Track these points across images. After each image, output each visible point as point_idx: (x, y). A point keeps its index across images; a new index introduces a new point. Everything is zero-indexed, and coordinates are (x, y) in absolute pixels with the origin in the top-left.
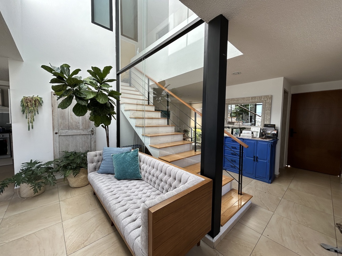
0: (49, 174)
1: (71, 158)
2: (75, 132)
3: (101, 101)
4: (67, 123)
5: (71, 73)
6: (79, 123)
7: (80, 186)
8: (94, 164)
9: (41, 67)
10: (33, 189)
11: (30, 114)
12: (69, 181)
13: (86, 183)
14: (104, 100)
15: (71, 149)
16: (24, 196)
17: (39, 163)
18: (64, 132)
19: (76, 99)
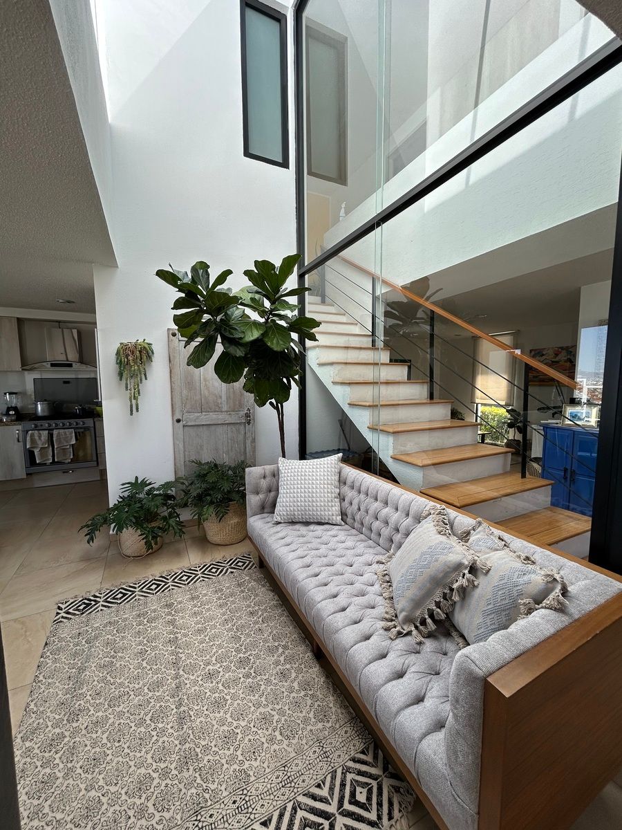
0: (170, 510)
1: (211, 479)
2: (213, 417)
3: (275, 344)
4: (198, 397)
5: (212, 281)
6: (221, 397)
7: (228, 543)
8: (261, 496)
9: (157, 275)
10: (145, 540)
11: (132, 381)
12: (207, 529)
13: (241, 536)
14: (281, 343)
15: (206, 457)
16: (128, 552)
17: (150, 484)
18: (193, 418)
19: (222, 343)
